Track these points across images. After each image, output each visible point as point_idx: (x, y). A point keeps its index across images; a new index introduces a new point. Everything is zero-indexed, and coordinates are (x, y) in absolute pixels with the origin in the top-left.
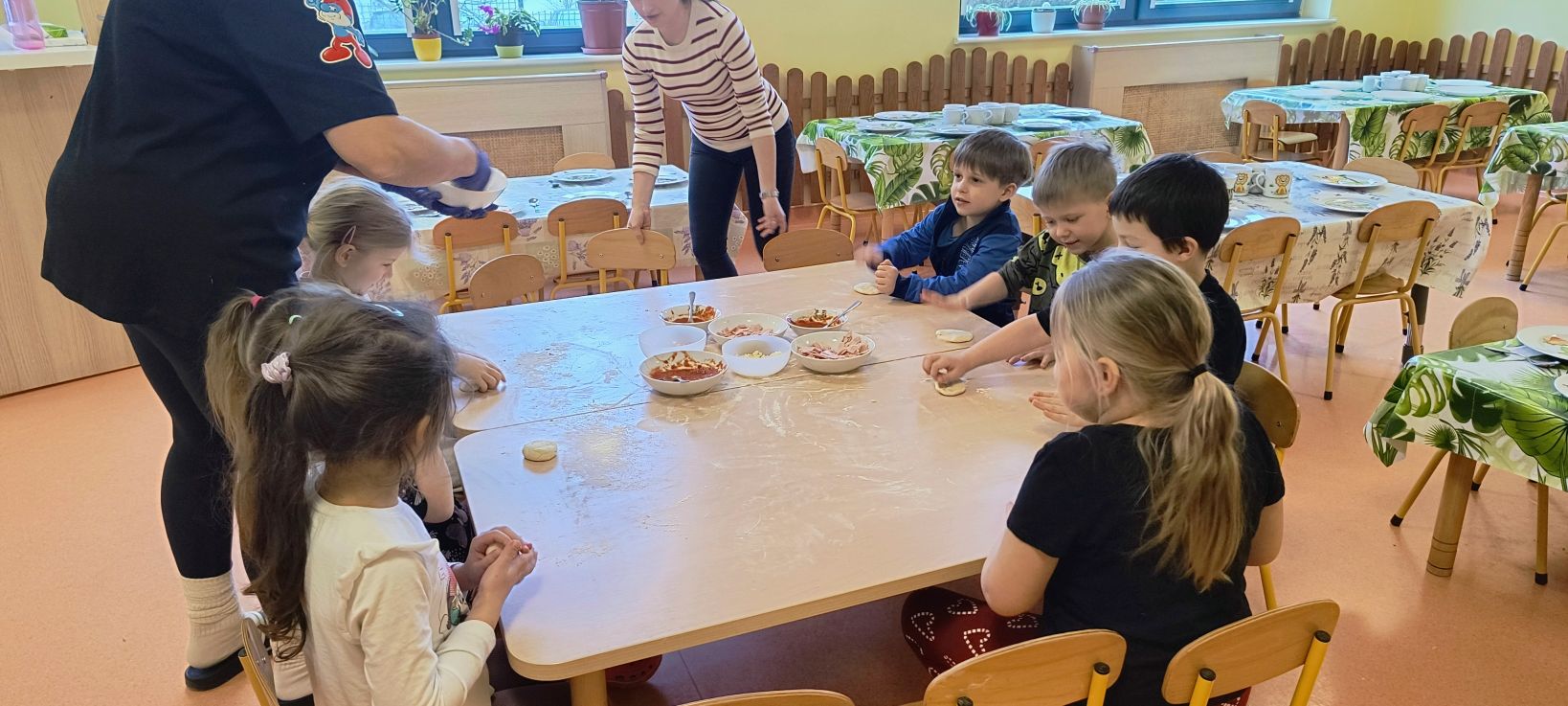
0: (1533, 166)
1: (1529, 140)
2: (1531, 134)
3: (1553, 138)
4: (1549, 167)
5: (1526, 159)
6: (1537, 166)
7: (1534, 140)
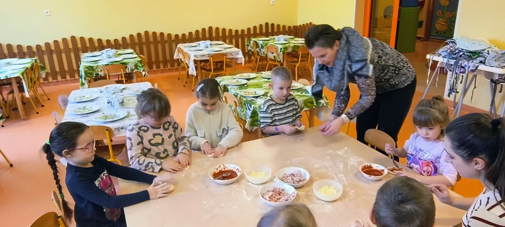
0: (94, 75)
1: (90, 68)
2: (90, 66)
3: (97, 66)
4: (99, 74)
5: (91, 74)
6: (95, 75)
7: (91, 68)
